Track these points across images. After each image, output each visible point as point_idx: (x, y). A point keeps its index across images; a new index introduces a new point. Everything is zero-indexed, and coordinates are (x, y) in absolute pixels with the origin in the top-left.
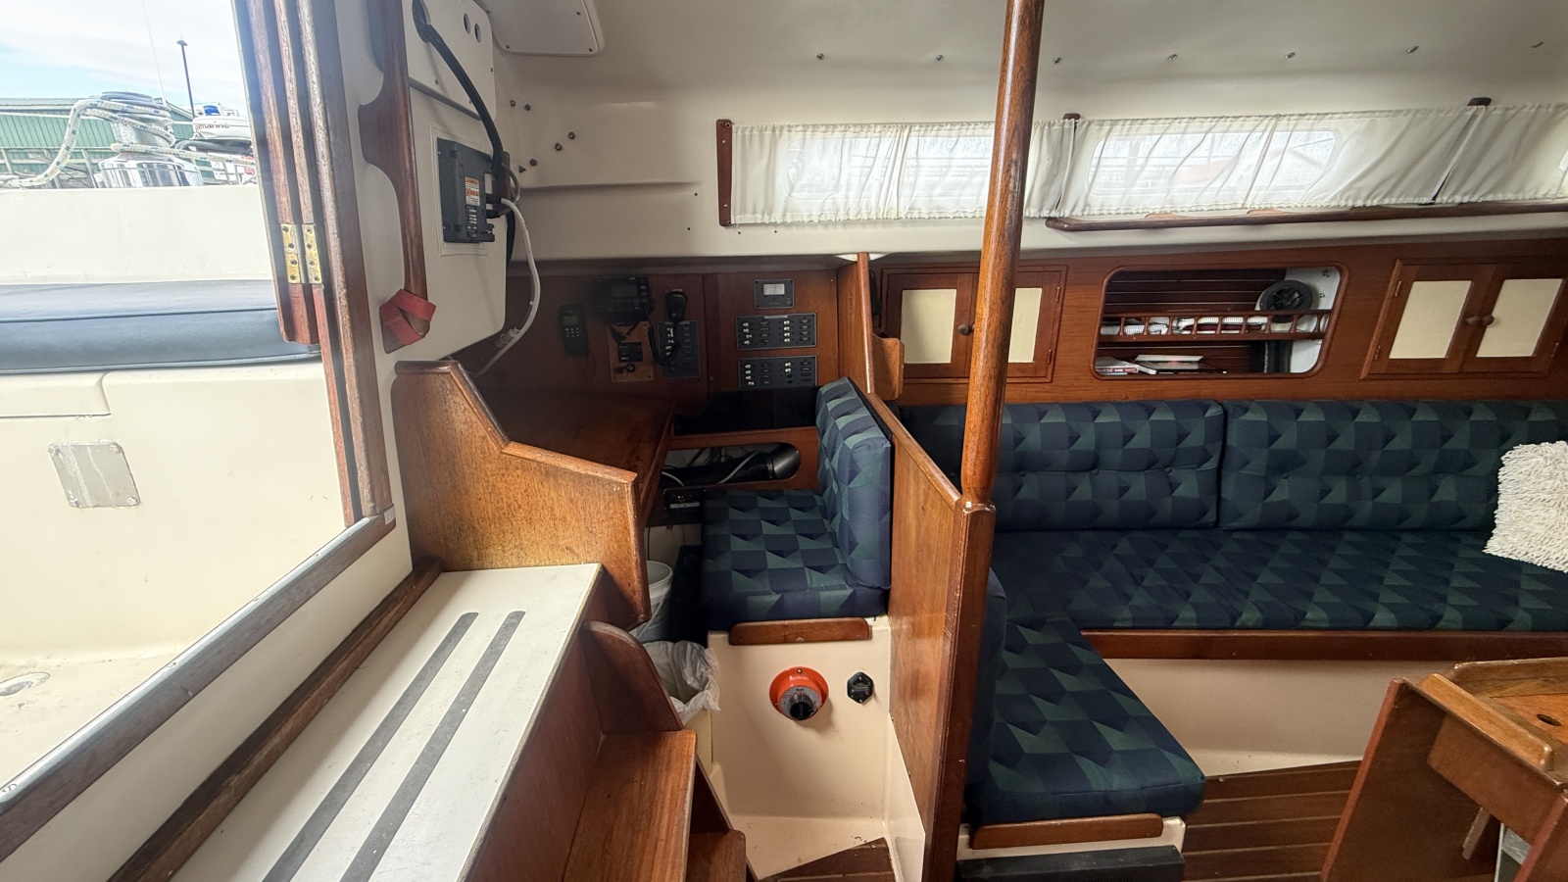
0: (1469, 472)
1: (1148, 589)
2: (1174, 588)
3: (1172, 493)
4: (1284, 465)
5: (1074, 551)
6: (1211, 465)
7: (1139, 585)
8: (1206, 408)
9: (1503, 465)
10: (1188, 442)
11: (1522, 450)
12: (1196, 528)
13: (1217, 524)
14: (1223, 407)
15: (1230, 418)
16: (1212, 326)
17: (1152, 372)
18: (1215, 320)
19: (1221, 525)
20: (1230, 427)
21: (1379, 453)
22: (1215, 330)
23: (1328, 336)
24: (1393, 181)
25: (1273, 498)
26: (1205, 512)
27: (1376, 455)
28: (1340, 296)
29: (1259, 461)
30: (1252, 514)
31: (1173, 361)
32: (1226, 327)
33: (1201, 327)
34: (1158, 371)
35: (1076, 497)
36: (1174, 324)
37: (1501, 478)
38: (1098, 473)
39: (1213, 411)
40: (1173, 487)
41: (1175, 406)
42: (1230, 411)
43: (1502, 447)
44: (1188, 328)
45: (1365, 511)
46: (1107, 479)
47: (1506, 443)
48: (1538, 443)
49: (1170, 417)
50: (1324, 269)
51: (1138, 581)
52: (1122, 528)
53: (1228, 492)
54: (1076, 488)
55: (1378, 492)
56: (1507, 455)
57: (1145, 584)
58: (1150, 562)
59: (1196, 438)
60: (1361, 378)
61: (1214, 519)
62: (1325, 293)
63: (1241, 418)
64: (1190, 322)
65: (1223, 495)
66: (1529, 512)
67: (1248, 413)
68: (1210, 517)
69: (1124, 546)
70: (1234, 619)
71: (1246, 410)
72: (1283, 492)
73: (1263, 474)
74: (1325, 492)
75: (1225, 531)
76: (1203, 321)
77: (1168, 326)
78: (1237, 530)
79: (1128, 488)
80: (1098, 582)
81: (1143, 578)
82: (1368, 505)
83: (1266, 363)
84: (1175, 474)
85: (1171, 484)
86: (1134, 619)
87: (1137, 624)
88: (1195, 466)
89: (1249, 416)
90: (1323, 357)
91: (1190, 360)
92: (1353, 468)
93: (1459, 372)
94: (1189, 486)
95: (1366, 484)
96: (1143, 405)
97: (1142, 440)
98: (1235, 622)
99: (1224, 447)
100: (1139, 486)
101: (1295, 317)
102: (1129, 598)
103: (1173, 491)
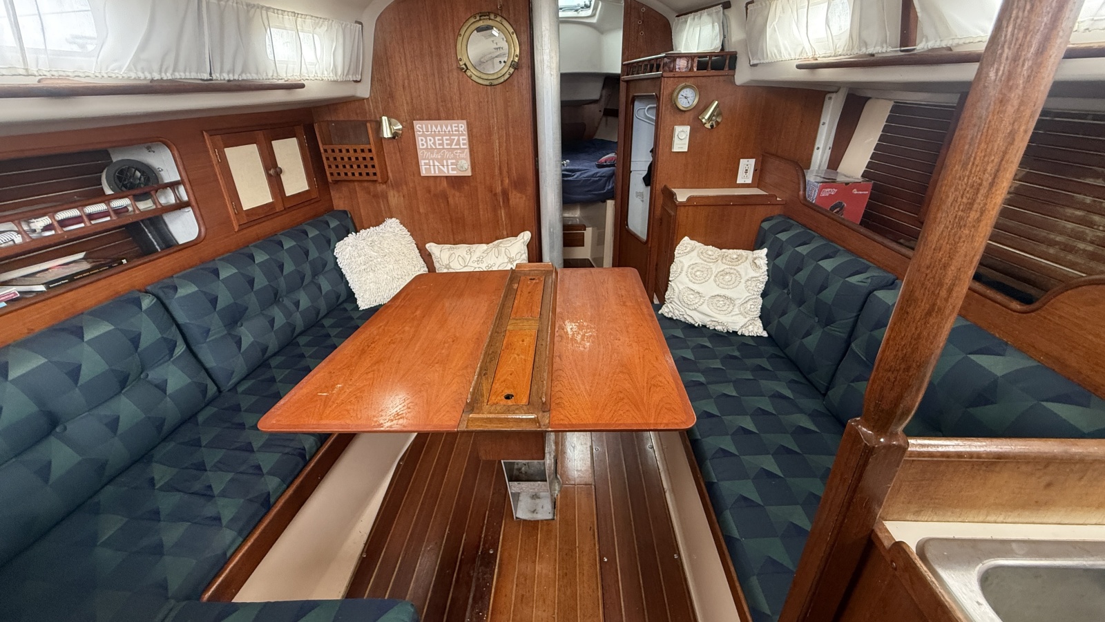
0: (326, 269)
1: (223, 494)
2: (241, 473)
3: (166, 394)
4: (235, 317)
5: (111, 525)
6: (181, 349)
7: (213, 497)
8: (138, 303)
9: (337, 258)
10: (145, 343)
11: (339, 245)
12: (207, 405)
13: (219, 391)
14: (153, 295)
15: (166, 302)
16: (77, 220)
17: (42, 288)
18: (74, 213)
19: (222, 389)
20: (171, 308)
21: (282, 278)
22: (82, 221)
23: (194, 203)
24: (172, 56)
25: (244, 346)
26: (204, 391)
27: (282, 281)
28: (181, 168)
29: (216, 324)
30: (239, 366)
31: (56, 267)
32: (91, 217)
33: (63, 223)
34: (47, 284)
35: (57, 471)
36: (26, 228)
37: (341, 266)
38: (65, 429)
39: (147, 302)
40: (162, 387)
41: (100, 313)
42: (161, 295)
43: (332, 248)
44: (46, 228)
45: (299, 320)
46: (84, 427)
47: (329, 245)
48: (342, 239)
49: (105, 328)
50: (147, 145)
51: (207, 494)
52: (143, 457)
53: (210, 361)
54: (50, 462)
55: (297, 304)
56: (336, 251)
57: (216, 491)
58: (201, 467)
59: (150, 333)
60: (236, 230)
61: (215, 388)
62: (161, 167)
63: (176, 296)
64: (46, 221)
65: (208, 365)
66: (363, 279)
67: (179, 290)
68: (212, 389)
69: (161, 473)
70: (303, 456)
71: (175, 289)
72: (248, 336)
73: (226, 332)
74: (272, 322)
75: (229, 391)
76: (61, 216)
77: (18, 232)
78: (239, 383)
79: (118, 419)
80: (172, 534)
81: (210, 487)
82: (298, 315)
83: (153, 240)
84: (154, 375)
85: (156, 386)
86: (240, 533)
87: (245, 533)
88: (167, 357)
89: (182, 292)
90: (201, 222)
91: (75, 262)
92: (274, 297)
93: (285, 209)
94: (175, 378)
95: (287, 302)
96: (63, 330)
97: (92, 365)
98: (305, 457)
99: (178, 326)
100: (127, 409)
101: (153, 193)
102: (218, 519)
103: (164, 391)
